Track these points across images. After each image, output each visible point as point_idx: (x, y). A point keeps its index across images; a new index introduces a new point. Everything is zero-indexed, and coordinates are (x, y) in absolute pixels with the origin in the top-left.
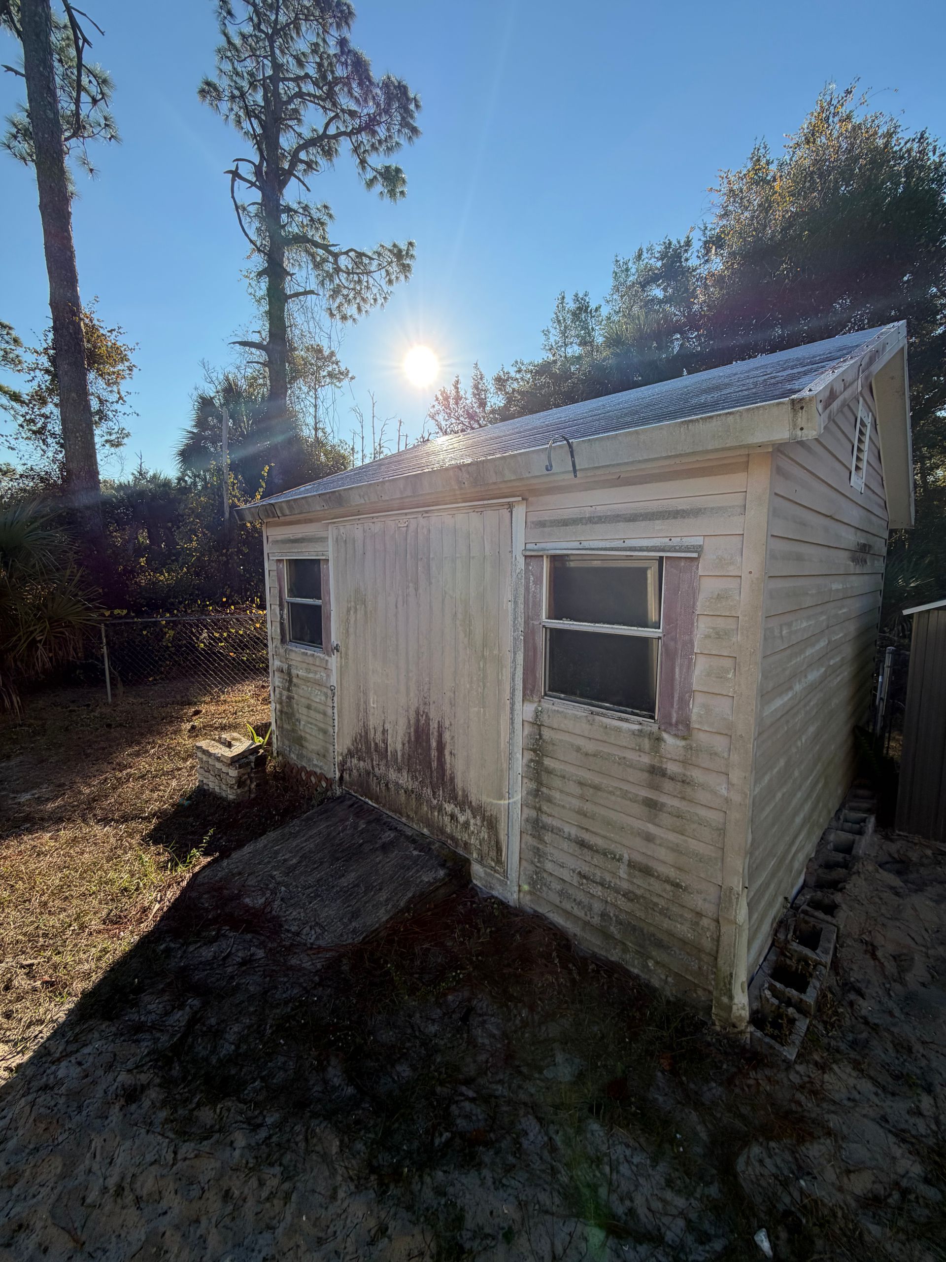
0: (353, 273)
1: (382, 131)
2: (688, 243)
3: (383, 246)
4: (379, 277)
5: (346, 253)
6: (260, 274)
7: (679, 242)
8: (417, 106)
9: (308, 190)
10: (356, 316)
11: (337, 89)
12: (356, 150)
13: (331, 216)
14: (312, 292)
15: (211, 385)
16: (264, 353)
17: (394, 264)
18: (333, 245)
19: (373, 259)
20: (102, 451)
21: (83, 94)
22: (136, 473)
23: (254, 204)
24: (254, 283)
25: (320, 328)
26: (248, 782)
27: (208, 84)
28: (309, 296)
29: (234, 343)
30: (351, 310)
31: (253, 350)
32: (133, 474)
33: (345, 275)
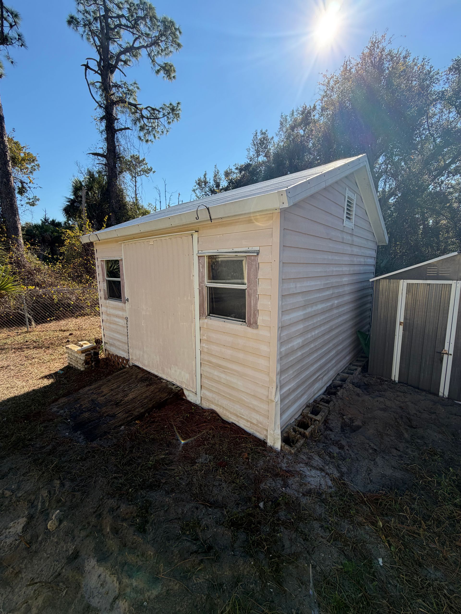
0: (150, 119)
1: (163, 45)
2: (315, 107)
3: (165, 105)
4: (163, 120)
5: (146, 108)
6: (102, 119)
7: (310, 107)
8: (180, 32)
9: (125, 76)
10: (153, 140)
11: (139, 22)
12: (149, 55)
13: (138, 88)
14: (128, 128)
15: (81, 175)
16: (105, 159)
17: (171, 114)
18: (139, 104)
19: (160, 112)
20: (22, 208)
21: (5, 22)
22: (43, 219)
23: (97, 82)
24: (99, 123)
25: (134, 147)
26: (91, 362)
27: (72, 17)
28: (127, 130)
29: (89, 154)
30: (151, 137)
31: (99, 157)
32: (41, 220)
33: (146, 120)
